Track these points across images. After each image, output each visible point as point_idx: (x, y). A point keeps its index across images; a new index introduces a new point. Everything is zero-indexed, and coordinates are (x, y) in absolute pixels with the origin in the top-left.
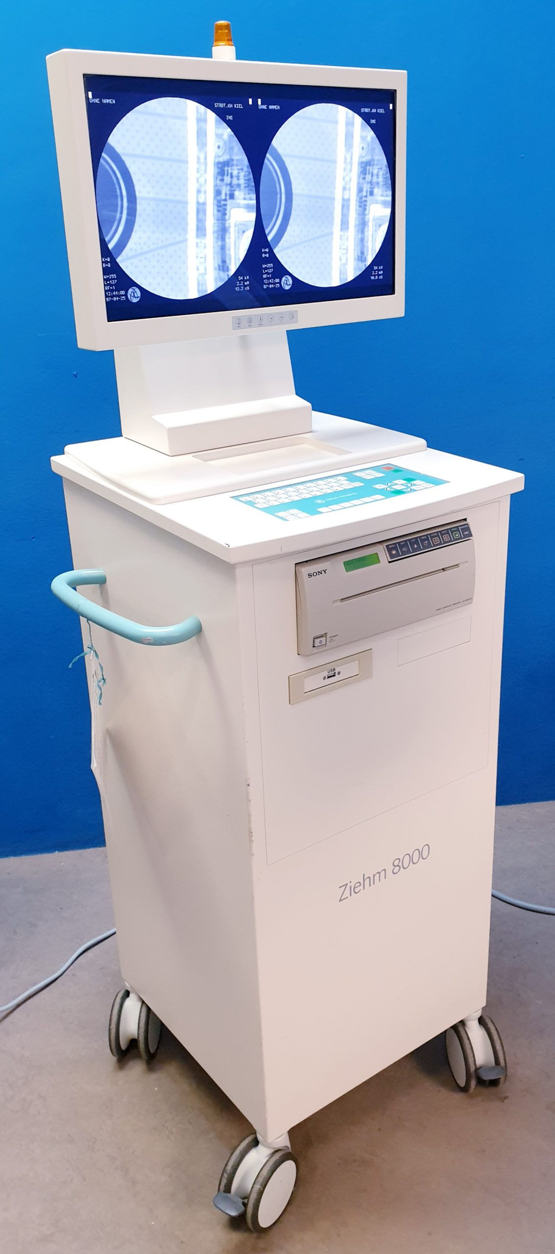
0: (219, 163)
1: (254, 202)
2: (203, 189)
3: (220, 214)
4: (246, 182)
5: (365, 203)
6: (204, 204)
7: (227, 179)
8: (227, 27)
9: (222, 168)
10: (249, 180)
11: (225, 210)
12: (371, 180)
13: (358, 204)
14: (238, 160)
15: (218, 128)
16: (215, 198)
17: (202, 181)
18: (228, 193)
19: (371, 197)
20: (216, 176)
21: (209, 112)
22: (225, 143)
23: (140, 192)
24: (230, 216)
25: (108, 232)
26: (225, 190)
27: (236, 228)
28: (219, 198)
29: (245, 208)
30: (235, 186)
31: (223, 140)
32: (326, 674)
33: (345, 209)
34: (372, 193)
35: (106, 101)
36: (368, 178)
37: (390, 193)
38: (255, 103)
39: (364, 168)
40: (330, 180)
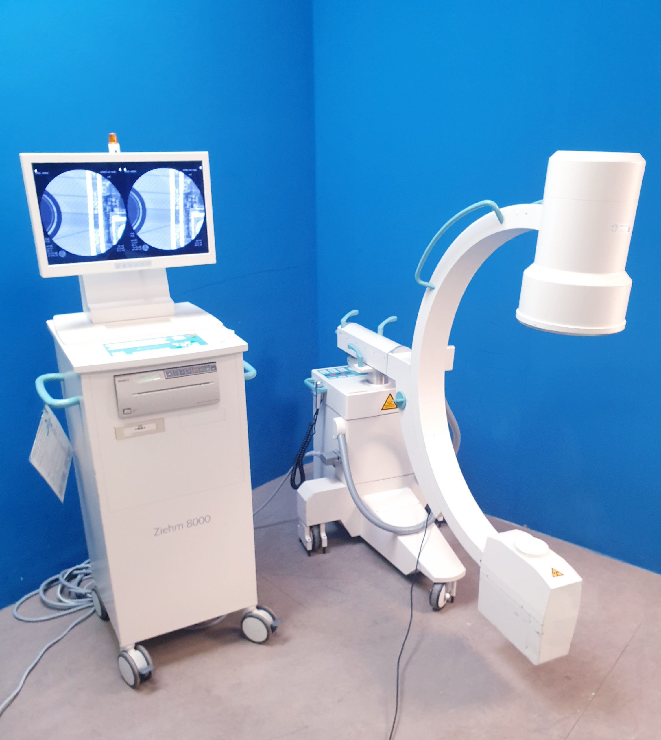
0: (104, 197)
1: (124, 212)
2: (96, 208)
3: (106, 218)
5: (189, 211)
6: (98, 214)
7: (109, 203)
8: (115, 135)
9: (106, 199)
10: (121, 203)
11: (109, 216)
12: (192, 200)
13: (184, 212)
14: (115, 195)
15: (103, 181)
16: (103, 211)
17: (96, 204)
18: (110, 209)
19: (192, 209)
20: (103, 202)
21: (98, 175)
22: (107, 187)
23: (63, 210)
24: (112, 219)
25: (48, 227)
26: (108, 208)
27: (116, 225)
28: (105, 211)
29: (120, 215)
30: (114, 206)
32: (137, 427)
33: (177, 214)
34: (192, 207)
35: (44, 173)
36: (190, 200)
37: (203, 206)
38: (123, 170)
39: (187, 196)
40: (168, 202)
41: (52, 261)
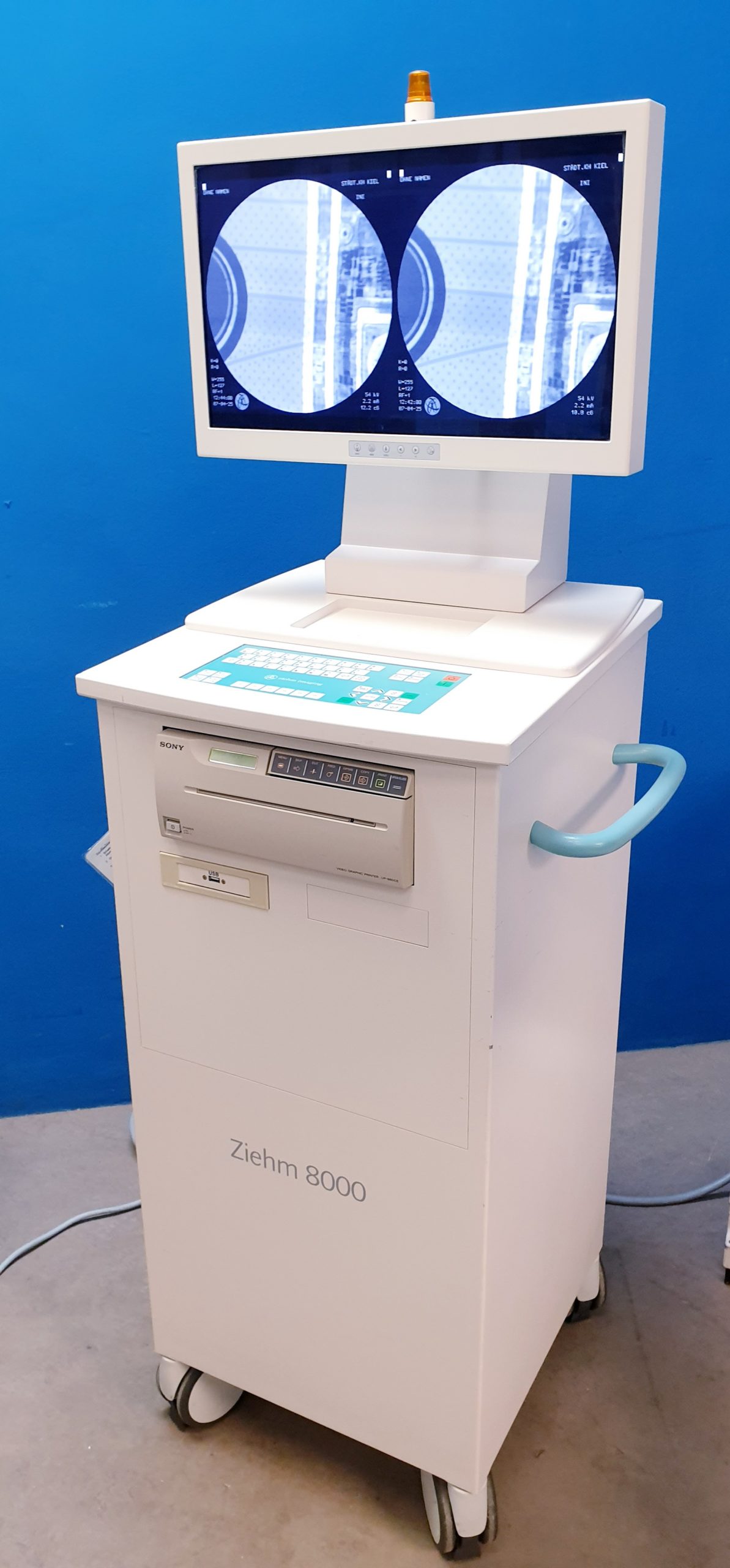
0: (344, 253)
1: (390, 300)
2: (322, 284)
3: (344, 314)
4: (380, 274)
5: (566, 303)
6: (324, 302)
7: (355, 272)
8: (426, 78)
9: (349, 259)
10: (383, 272)
11: (351, 309)
12: (579, 268)
13: (552, 304)
14: (369, 248)
15: (345, 210)
16: (338, 295)
17: (323, 274)
18: (355, 288)
19: (577, 295)
20: (340, 268)
21: (335, 192)
22: (353, 228)
23: (251, 288)
24: (356, 317)
25: (218, 332)
26: (351, 285)
27: (364, 333)
28: (343, 295)
29: (377, 307)
30: (364, 281)
31: (351, 224)
32: (205, 873)
33: (529, 311)
34: (578, 288)
35: (220, 192)
36: (573, 266)
37: (613, 288)
38: (396, 175)
39: (567, 252)
40: (507, 271)
41: (221, 417)
